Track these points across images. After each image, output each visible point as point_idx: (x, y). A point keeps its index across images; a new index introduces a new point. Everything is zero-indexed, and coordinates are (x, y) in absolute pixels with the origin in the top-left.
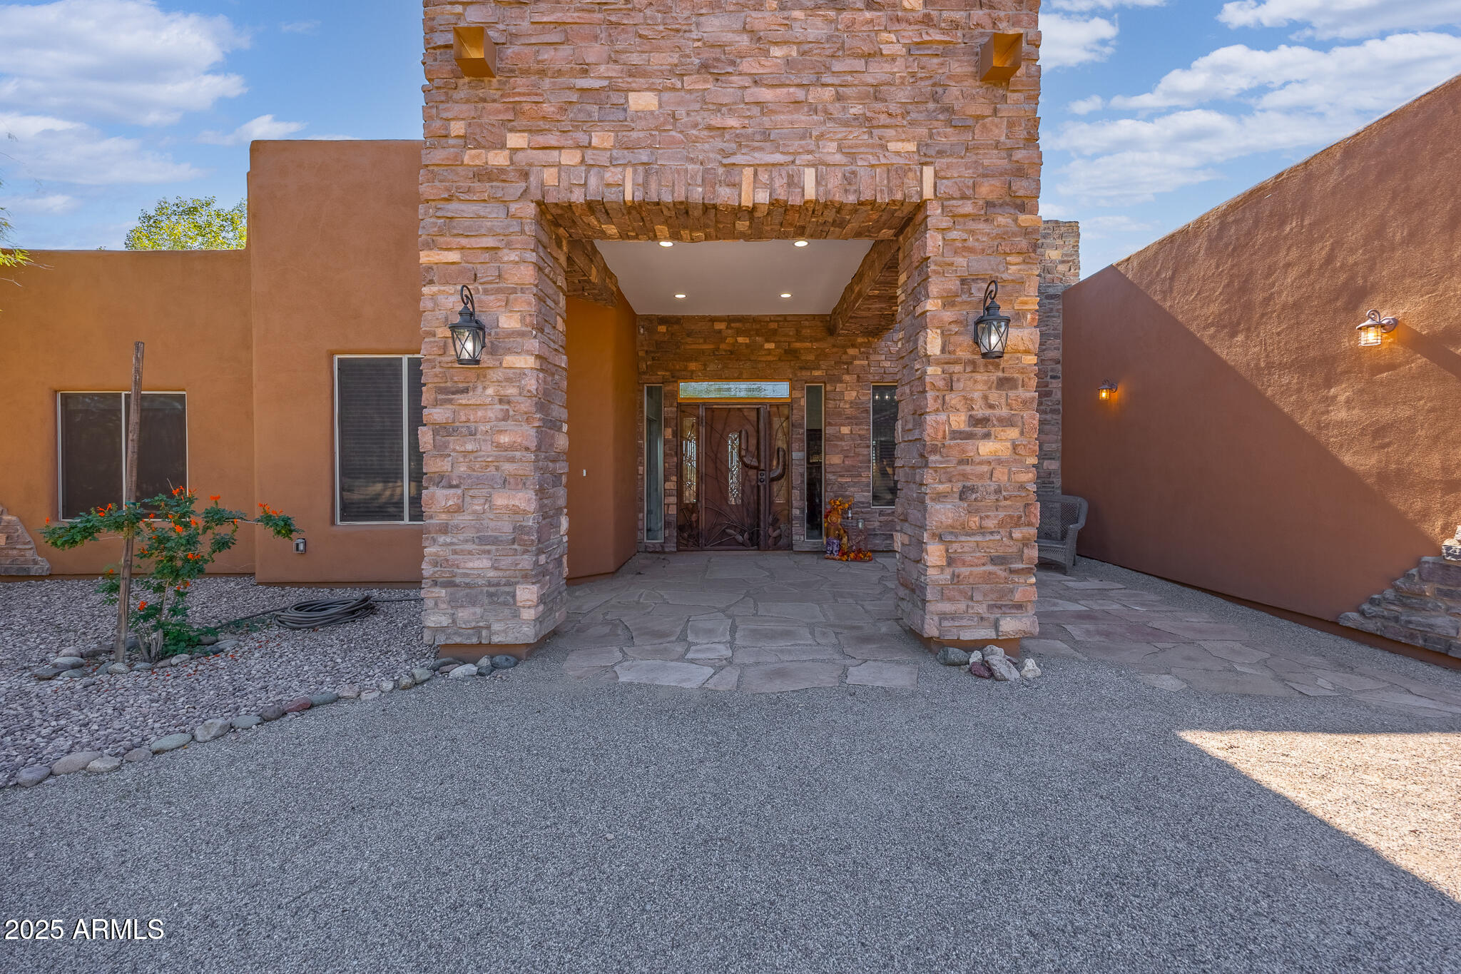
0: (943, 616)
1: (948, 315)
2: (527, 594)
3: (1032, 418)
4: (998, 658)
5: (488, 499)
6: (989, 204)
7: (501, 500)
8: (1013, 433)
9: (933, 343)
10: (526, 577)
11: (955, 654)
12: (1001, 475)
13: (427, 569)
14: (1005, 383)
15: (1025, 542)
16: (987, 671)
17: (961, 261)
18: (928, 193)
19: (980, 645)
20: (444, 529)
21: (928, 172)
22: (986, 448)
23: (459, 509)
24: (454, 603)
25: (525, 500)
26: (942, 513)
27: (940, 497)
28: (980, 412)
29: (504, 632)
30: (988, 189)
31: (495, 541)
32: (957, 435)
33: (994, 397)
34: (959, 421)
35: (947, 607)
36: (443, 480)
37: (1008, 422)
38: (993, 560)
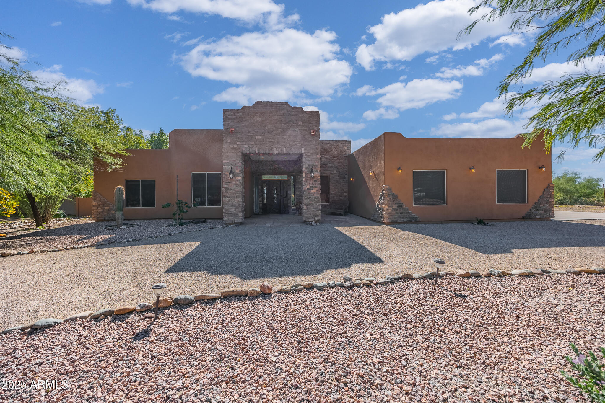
0: (306, 217)
1: (306, 171)
2: (240, 215)
3: (319, 186)
4: (313, 223)
5: (234, 200)
6: (312, 154)
7: (236, 200)
8: (317, 189)
9: (304, 175)
10: (240, 212)
11: (308, 223)
12: (315, 195)
13: (224, 211)
14: (315, 181)
15: (319, 205)
16: (312, 225)
17: (308, 162)
18: (303, 152)
19: (312, 221)
20: (227, 205)
21: (303, 149)
22: (312, 191)
23: (229, 201)
24: (228, 216)
25: (240, 200)
26: (306, 201)
27: (305, 199)
28: (312, 185)
29: (237, 221)
30: (312, 151)
31: (235, 206)
32: (308, 189)
33: (314, 183)
34: (308, 187)
35: (307, 216)
36: (227, 197)
37: (316, 187)
38: (314, 208)
